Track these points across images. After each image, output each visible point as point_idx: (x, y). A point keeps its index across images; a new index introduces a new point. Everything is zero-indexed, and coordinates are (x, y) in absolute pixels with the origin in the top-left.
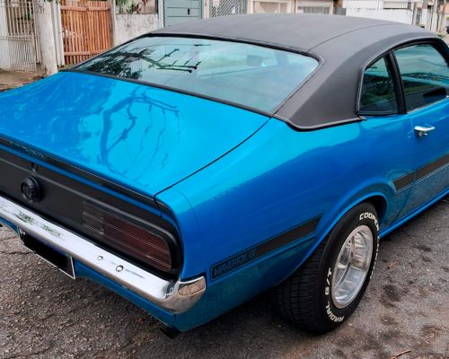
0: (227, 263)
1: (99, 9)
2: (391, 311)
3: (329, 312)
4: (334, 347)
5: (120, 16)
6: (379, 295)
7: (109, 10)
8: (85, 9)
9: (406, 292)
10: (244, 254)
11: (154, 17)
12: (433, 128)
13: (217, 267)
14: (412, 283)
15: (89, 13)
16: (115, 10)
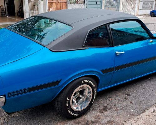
0: (15, 92)
1: (62, 2)
2: (101, 114)
3: (69, 112)
4: (73, 123)
5: (70, 4)
6: (100, 109)
7: (66, 2)
8: (57, 2)
9: (111, 109)
10: (23, 90)
11: (83, 5)
12: (124, 52)
13: (10, 94)
14: (115, 106)
15: (59, 3)
16: (68, 2)
